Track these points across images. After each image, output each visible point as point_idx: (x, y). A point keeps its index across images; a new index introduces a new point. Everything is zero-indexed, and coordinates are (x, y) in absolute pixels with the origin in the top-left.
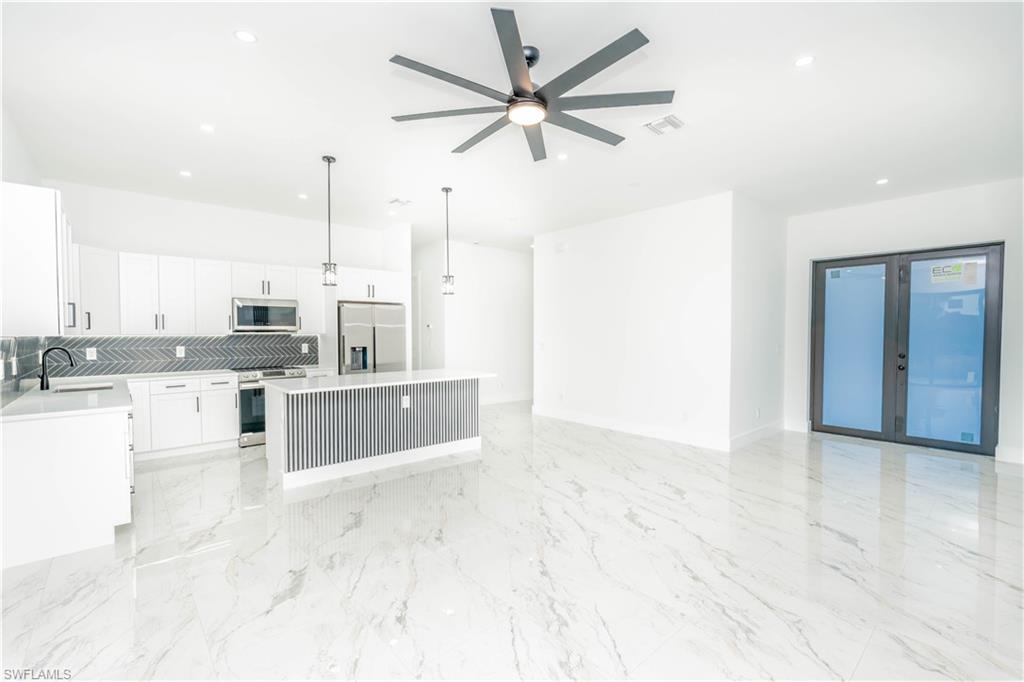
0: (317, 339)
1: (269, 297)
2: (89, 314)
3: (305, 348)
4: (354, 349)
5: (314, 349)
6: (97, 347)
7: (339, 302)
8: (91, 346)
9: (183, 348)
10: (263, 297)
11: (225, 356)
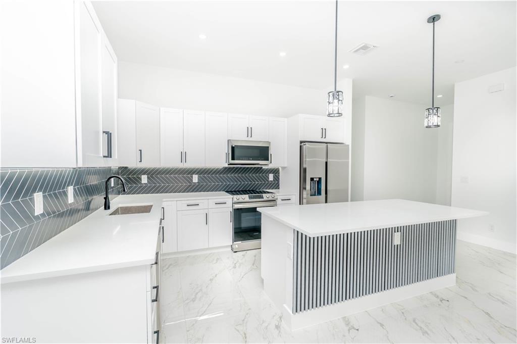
0: (279, 170)
1: (251, 139)
2: (141, 151)
3: (271, 177)
4: (312, 179)
5: (277, 178)
6: (147, 175)
7: (301, 142)
8: (144, 174)
9: (197, 176)
10: (247, 139)
11: (222, 182)
